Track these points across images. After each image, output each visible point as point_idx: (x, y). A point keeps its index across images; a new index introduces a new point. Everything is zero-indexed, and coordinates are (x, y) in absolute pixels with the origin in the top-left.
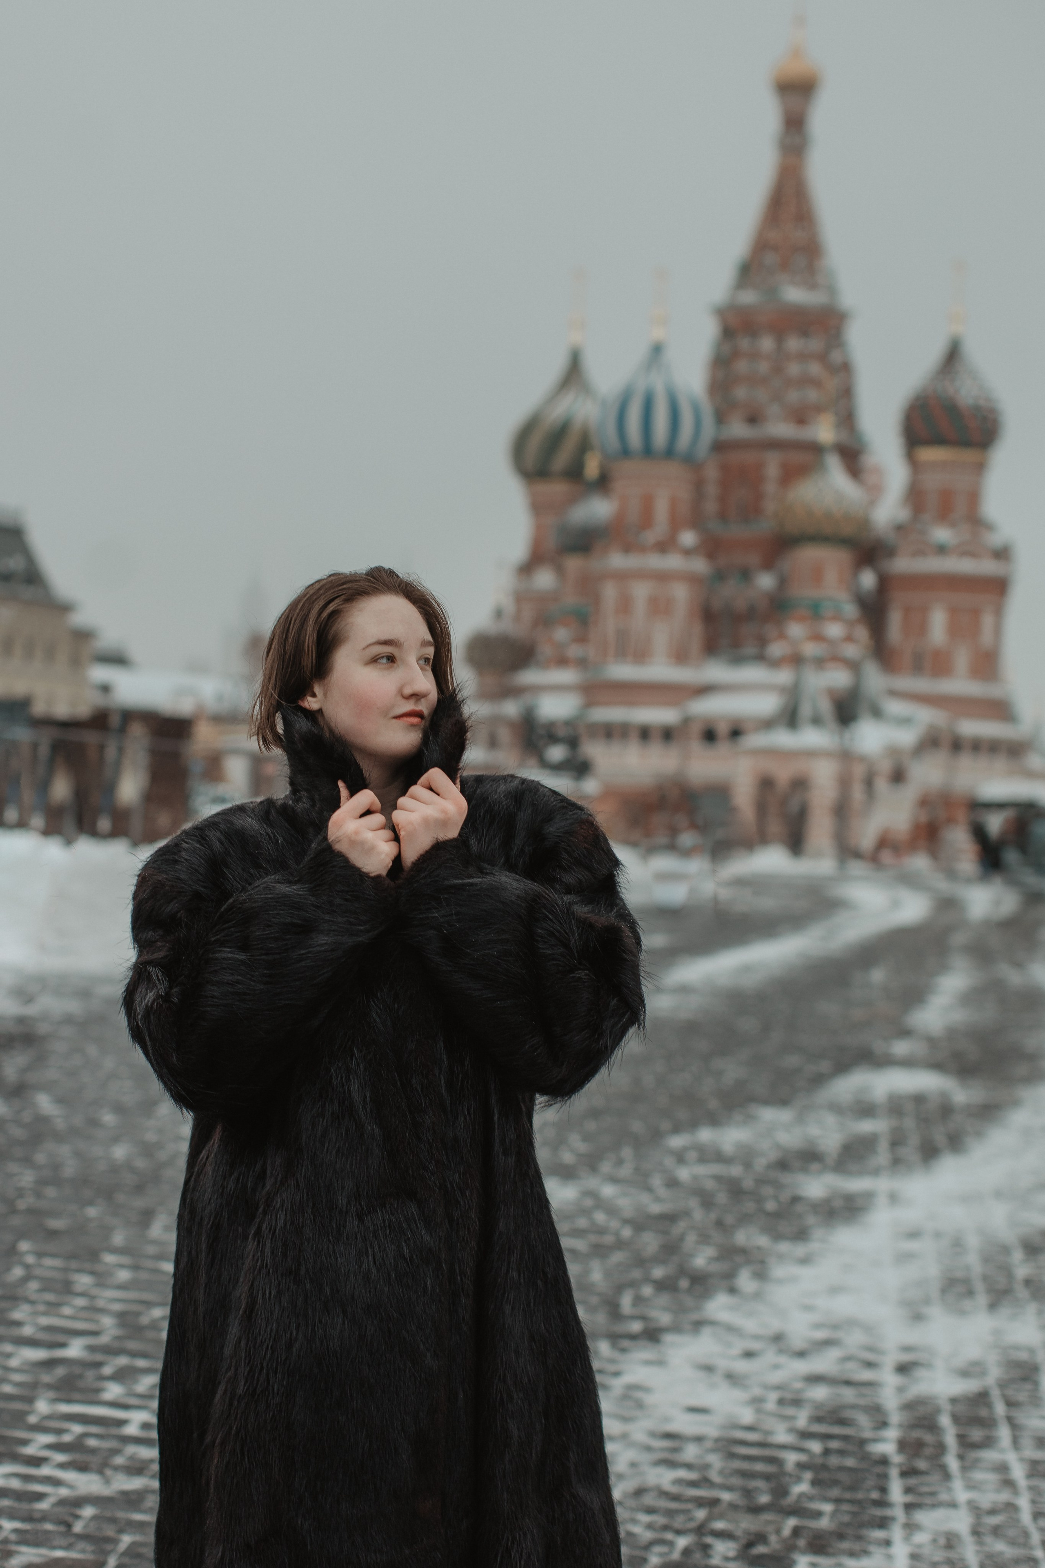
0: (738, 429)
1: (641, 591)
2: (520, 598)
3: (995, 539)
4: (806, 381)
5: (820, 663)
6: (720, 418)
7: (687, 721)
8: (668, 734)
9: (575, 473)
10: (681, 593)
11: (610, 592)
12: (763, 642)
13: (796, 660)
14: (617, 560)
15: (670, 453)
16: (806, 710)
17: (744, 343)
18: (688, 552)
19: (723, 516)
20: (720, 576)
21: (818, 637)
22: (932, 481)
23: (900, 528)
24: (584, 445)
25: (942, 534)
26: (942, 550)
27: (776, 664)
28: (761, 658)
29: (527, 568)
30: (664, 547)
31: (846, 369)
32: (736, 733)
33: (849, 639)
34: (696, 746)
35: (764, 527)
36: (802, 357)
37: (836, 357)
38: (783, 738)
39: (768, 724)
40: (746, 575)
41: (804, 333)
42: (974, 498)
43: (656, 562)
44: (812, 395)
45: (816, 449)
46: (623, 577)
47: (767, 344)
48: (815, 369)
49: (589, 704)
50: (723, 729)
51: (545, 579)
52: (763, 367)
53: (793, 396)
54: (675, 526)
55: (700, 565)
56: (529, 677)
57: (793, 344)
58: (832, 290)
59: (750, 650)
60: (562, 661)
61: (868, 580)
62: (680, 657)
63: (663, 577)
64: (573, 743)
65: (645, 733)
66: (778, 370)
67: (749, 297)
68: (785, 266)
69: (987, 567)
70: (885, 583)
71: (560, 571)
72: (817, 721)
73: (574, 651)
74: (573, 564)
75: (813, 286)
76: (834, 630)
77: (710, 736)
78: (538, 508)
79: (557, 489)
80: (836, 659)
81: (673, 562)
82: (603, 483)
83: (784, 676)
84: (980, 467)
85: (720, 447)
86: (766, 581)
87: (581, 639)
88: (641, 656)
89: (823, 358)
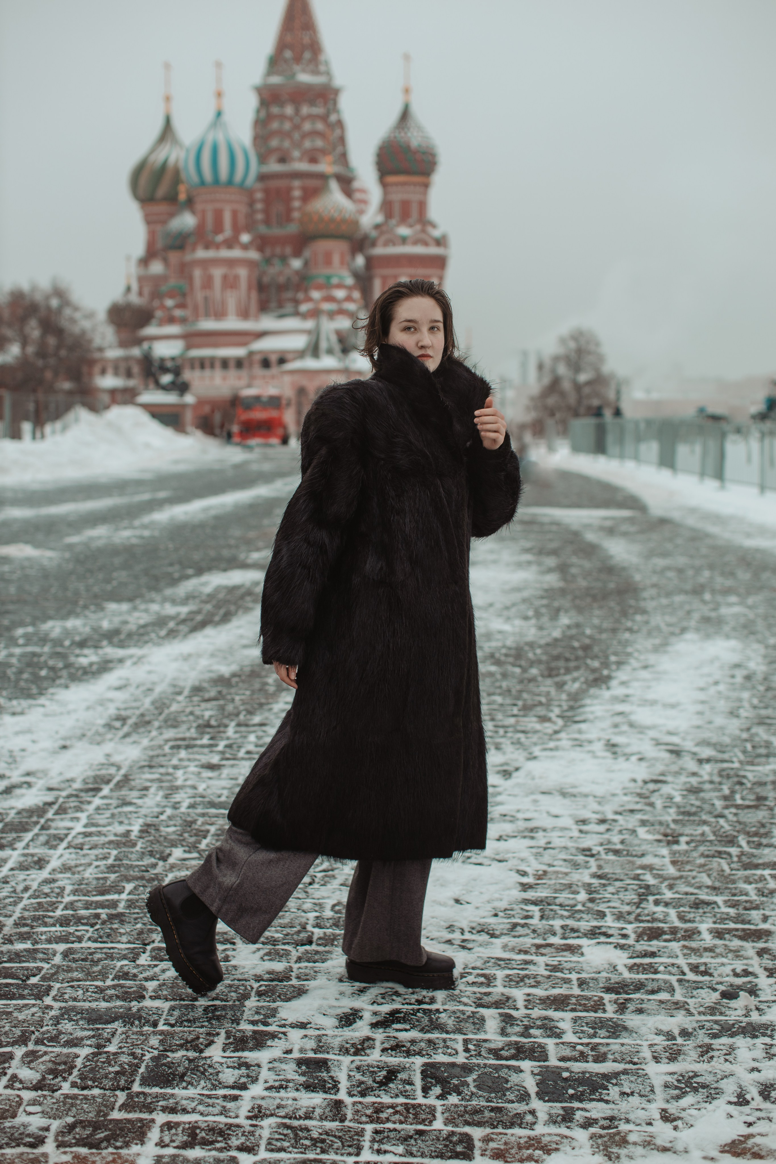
0: (274, 167)
1: (218, 273)
2: (141, 280)
3: (436, 233)
4: (315, 133)
5: (332, 315)
6: (262, 159)
7: (251, 354)
8: (239, 363)
9: (172, 199)
10: (243, 273)
11: (197, 273)
12: (297, 302)
13: (315, 314)
14: (201, 254)
15: (230, 182)
16: (324, 345)
17: (275, 110)
18: (245, 247)
19: (267, 222)
20: (268, 261)
21: (330, 299)
22: (397, 196)
23: (377, 227)
24: (177, 178)
25: (404, 231)
26: (404, 240)
27: (304, 316)
28: (296, 314)
29: (145, 261)
30: (230, 244)
31: (340, 124)
32: (282, 361)
33: (349, 299)
34: (258, 371)
35: (292, 229)
36: (312, 117)
37: (333, 118)
38: (310, 363)
39: (301, 354)
40: (284, 259)
41: (312, 103)
42: (422, 206)
43: (225, 253)
44: (319, 143)
45: (323, 177)
46: (205, 263)
47: (289, 110)
48: (320, 126)
49: (188, 347)
50: (273, 358)
51: (157, 268)
52: (287, 126)
53: (307, 144)
54: (237, 230)
55: (253, 255)
56: (150, 330)
57: (305, 110)
58: (328, 73)
59: (289, 308)
60: (171, 320)
61: (360, 261)
62: (244, 314)
63: (231, 263)
64: (177, 371)
65: (225, 363)
66: (297, 127)
67: (276, 80)
68: (298, 59)
69: (433, 250)
70: (370, 262)
71: (166, 261)
72: (330, 351)
73: (178, 313)
74: (174, 257)
75: (316, 72)
76: (340, 294)
77: (266, 364)
78: (149, 221)
79: (162, 208)
80: (341, 312)
81: (236, 253)
82: (190, 204)
83: (309, 324)
84: (426, 186)
85: (262, 178)
86: (296, 264)
87: (182, 306)
88: (220, 314)
89: (324, 118)
